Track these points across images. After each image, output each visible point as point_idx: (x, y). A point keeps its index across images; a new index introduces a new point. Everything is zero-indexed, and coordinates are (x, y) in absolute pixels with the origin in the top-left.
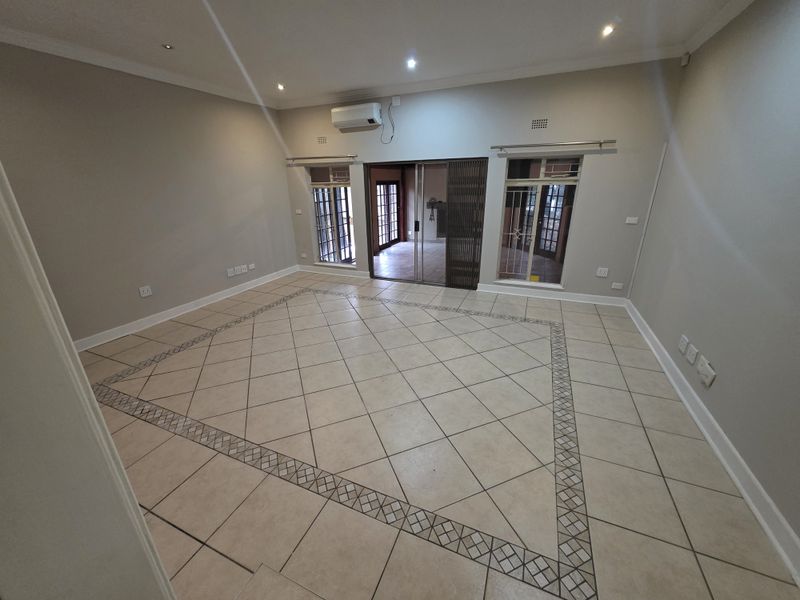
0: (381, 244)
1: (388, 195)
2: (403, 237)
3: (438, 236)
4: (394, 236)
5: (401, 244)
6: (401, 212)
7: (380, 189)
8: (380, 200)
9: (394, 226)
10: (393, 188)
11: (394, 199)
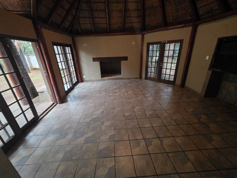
0: (66, 89)
1: (65, 54)
2: (80, 79)
3: (102, 77)
4: (75, 80)
5: (80, 85)
6: (77, 65)
7: (57, 49)
8: (60, 58)
9: (74, 75)
10: (68, 50)
11: (70, 56)
